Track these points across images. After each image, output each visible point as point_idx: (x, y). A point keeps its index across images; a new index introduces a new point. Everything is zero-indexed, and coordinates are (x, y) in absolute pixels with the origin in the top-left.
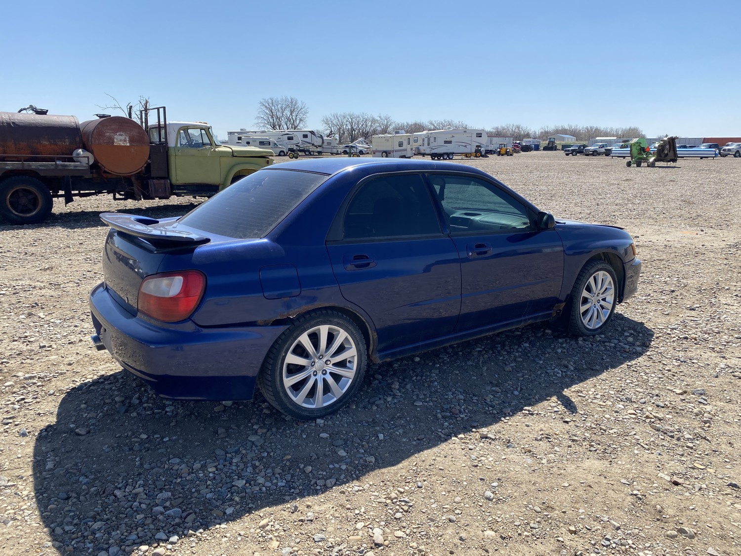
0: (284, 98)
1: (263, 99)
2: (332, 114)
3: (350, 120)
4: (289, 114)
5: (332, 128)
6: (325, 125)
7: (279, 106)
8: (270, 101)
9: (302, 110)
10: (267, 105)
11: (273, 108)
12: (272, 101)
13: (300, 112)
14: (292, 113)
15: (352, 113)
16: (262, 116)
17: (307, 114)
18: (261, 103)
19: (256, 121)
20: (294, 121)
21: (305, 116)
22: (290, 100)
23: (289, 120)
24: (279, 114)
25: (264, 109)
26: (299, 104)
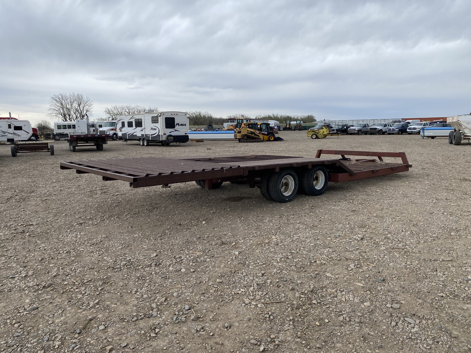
0: (72, 94)
1: (54, 95)
2: (113, 106)
3: (128, 111)
4: (77, 106)
5: (114, 117)
6: (107, 114)
7: (69, 100)
8: (60, 96)
9: (87, 103)
10: (58, 100)
11: (63, 102)
12: (62, 96)
13: (86, 105)
14: (79, 105)
15: (129, 106)
16: (53, 108)
17: (92, 106)
18: (53, 98)
19: (49, 112)
20: (81, 112)
21: (90, 108)
22: (77, 95)
23: (77, 110)
24: (68, 106)
25: (55, 103)
26: (85, 98)
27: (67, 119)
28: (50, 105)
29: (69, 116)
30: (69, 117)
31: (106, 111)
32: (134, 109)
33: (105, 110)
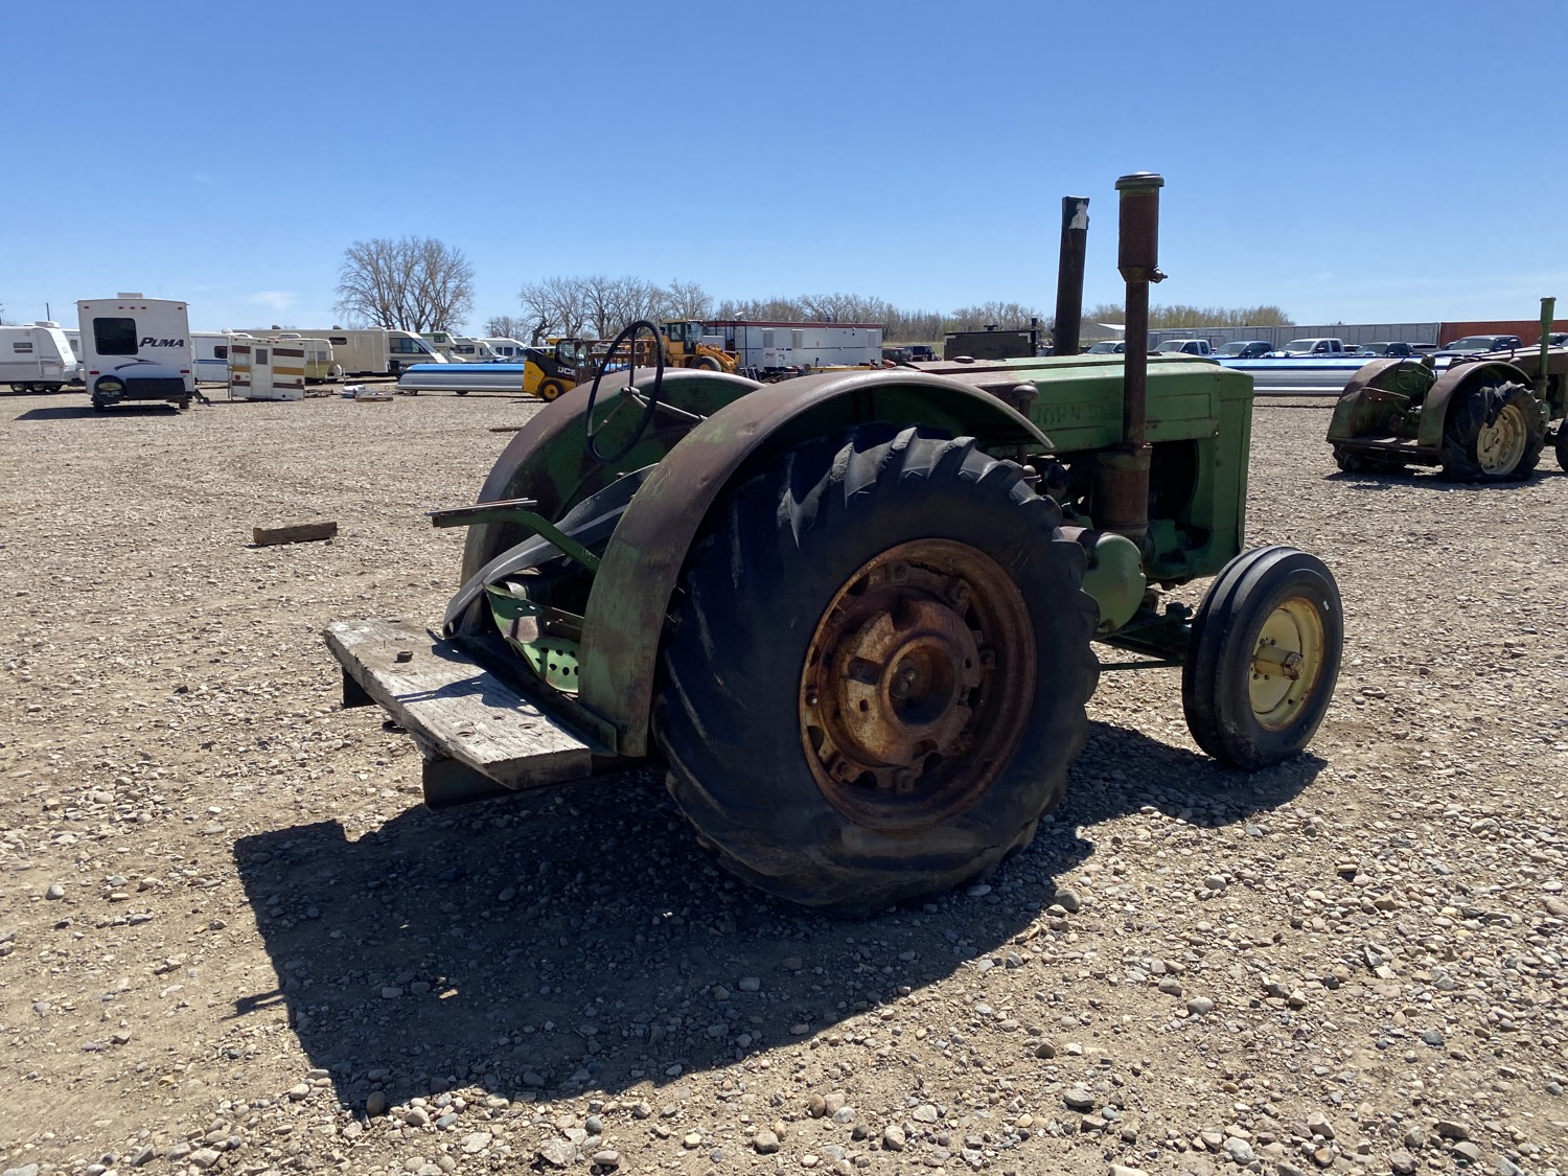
0: (408, 240)
2: (546, 279)
3: (595, 292)
4: (423, 275)
5: (547, 313)
9: (456, 269)
10: (366, 258)
11: (382, 263)
12: (378, 247)
13: (452, 272)
15: (596, 277)
17: (473, 279)
20: (437, 297)
21: (466, 284)
22: (425, 243)
23: (424, 290)
25: (356, 267)
26: (449, 254)
27: (394, 320)
28: (341, 274)
29: (400, 309)
30: (400, 316)
31: (523, 295)
32: (618, 287)
33: (519, 291)
